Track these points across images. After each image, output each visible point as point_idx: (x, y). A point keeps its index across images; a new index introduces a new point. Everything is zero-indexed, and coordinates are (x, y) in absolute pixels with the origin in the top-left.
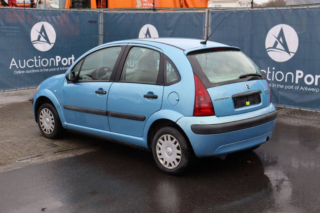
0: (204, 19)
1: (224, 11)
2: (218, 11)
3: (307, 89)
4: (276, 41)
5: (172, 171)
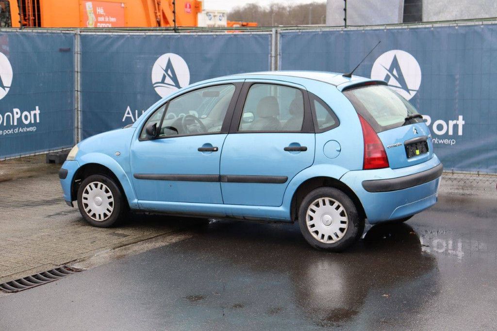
0: (270, 43)
1: (302, 32)
2: (293, 32)
3: (438, 141)
4: (387, 75)
5: (333, 246)
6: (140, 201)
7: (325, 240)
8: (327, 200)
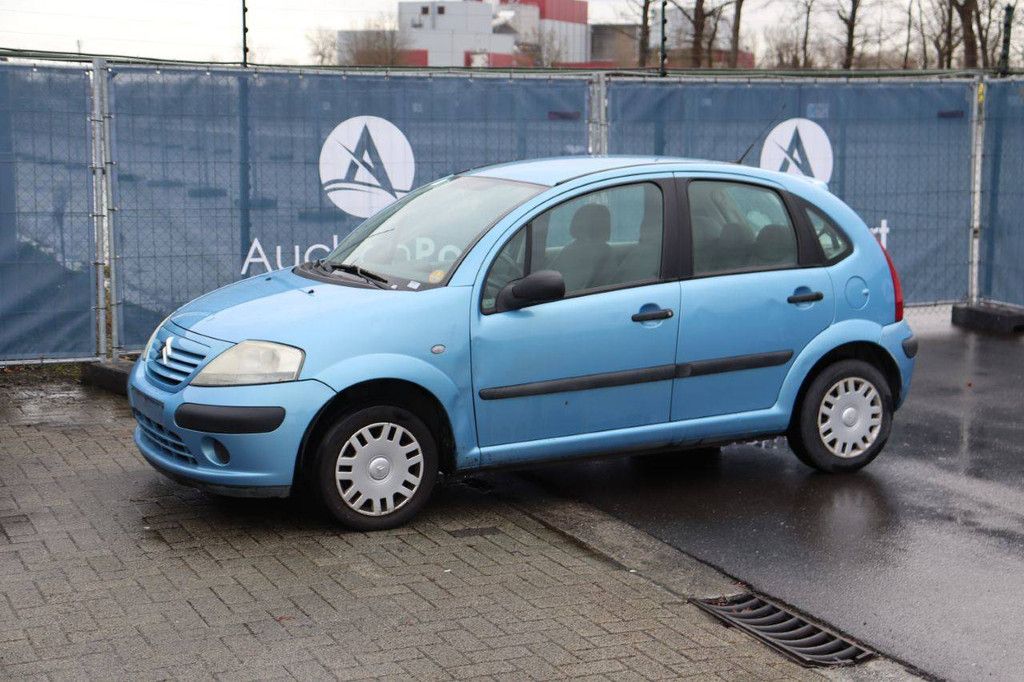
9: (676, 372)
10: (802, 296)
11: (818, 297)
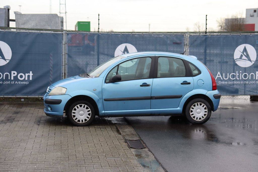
5: (201, 122)
6: (105, 112)
7: (198, 120)
8: (199, 103)
9: (151, 98)
10: (185, 83)
11: (189, 83)
